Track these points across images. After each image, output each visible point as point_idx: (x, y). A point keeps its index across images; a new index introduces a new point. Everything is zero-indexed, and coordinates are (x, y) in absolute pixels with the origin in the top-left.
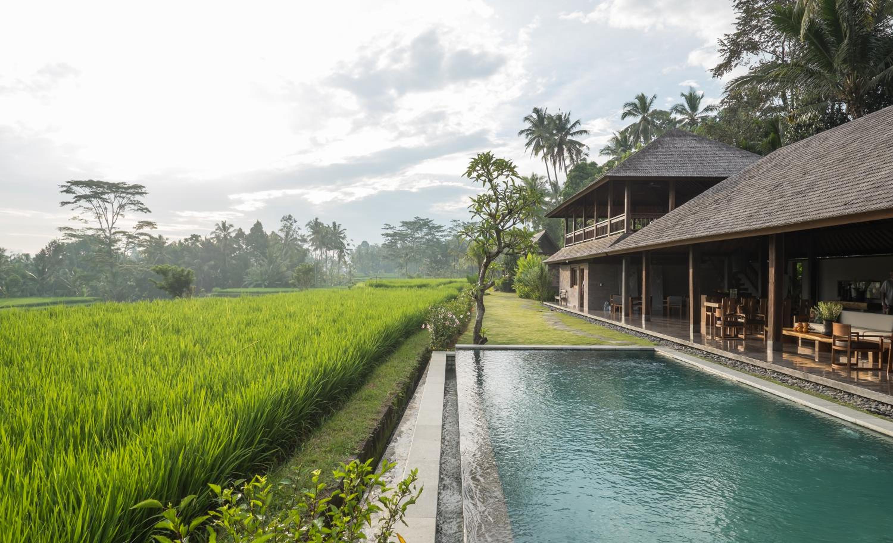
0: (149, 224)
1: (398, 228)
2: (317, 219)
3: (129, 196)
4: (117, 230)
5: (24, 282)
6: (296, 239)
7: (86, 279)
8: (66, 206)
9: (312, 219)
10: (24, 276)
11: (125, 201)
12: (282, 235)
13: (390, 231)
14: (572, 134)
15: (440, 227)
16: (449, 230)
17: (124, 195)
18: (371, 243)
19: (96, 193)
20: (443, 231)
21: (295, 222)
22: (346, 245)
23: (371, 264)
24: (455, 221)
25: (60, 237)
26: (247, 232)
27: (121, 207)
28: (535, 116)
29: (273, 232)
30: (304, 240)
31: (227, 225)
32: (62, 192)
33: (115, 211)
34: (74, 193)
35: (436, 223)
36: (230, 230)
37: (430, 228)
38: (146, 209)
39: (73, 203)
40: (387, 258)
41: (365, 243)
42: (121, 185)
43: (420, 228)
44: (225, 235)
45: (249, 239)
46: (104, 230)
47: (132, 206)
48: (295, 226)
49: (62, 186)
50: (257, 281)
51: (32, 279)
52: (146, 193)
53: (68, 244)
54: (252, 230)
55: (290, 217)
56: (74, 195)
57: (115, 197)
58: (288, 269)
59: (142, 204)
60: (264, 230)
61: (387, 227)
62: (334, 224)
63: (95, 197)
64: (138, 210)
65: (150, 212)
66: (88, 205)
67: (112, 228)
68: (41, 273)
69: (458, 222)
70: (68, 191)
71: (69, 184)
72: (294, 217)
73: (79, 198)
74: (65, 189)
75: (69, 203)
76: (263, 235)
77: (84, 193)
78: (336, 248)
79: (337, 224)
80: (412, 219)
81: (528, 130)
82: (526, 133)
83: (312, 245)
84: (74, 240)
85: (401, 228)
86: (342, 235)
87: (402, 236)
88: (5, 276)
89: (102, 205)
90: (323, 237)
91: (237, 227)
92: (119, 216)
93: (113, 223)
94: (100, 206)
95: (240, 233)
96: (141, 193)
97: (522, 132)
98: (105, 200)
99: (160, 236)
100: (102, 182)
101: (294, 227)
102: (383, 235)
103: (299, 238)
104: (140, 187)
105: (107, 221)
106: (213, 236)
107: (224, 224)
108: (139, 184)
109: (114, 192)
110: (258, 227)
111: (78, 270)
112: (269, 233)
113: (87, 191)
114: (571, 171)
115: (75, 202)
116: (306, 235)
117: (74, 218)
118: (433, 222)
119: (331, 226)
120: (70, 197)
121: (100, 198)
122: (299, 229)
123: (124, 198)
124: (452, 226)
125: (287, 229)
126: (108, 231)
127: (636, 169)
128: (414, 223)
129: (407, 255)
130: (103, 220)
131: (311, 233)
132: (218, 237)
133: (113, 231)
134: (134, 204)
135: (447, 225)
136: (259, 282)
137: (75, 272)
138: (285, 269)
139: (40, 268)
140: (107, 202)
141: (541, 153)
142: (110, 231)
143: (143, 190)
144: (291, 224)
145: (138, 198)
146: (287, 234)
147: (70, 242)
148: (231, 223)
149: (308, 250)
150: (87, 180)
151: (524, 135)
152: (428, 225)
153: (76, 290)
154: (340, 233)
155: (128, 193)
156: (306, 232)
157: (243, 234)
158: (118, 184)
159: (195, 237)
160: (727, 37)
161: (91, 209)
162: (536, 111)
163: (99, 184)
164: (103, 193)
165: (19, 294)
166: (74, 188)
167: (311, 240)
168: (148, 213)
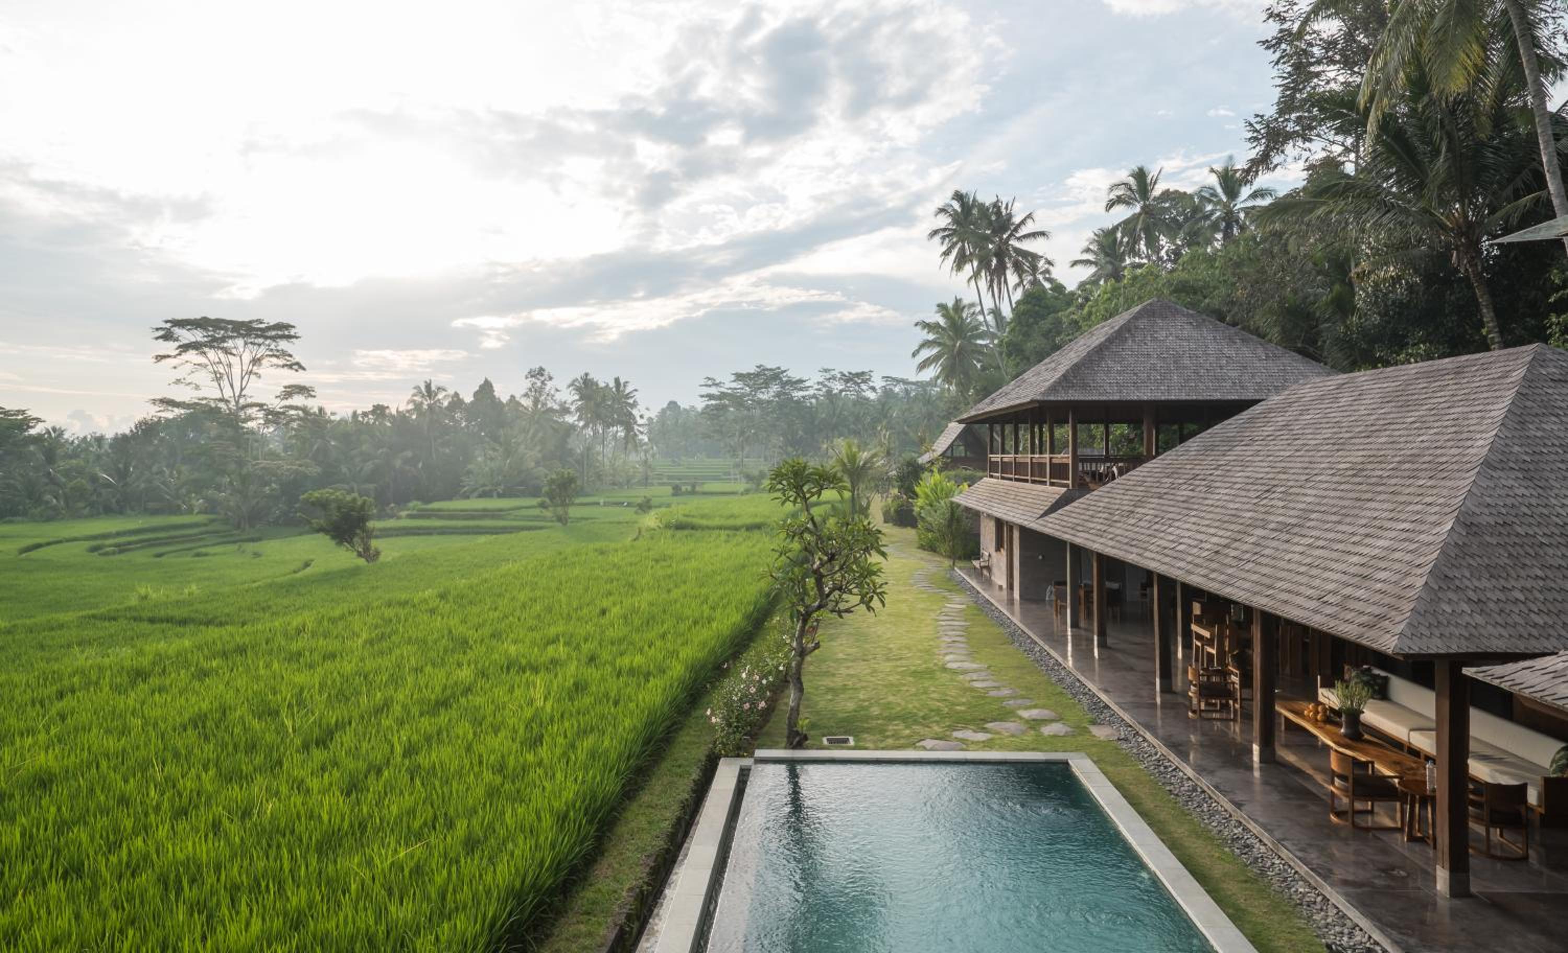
0: (302, 390)
1: (728, 385)
2: (587, 375)
3: (268, 342)
4: (249, 401)
5: (95, 490)
6: (551, 410)
7: (198, 486)
8: (164, 361)
9: (578, 375)
10: (94, 479)
11: (262, 351)
12: (527, 403)
13: (714, 391)
14: (1019, 239)
15: (801, 381)
16: (816, 387)
17: (260, 340)
18: (684, 404)
19: (214, 339)
20: (807, 388)
21: (551, 378)
22: (638, 418)
23: (683, 443)
24: (826, 371)
25: (151, 412)
26: (468, 398)
27: (256, 361)
28: (957, 206)
29: (513, 397)
30: (565, 410)
31: (433, 388)
32: (157, 338)
33: (245, 368)
34: (177, 340)
35: (794, 374)
36: (440, 396)
37: (784, 384)
38: (297, 364)
39: (175, 357)
40: (709, 437)
41: (673, 405)
42: (255, 325)
43: (766, 384)
44: (429, 405)
45: (471, 411)
46: (227, 402)
47: (274, 360)
48: (549, 384)
49: (157, 329)
50: (484, 485)
51: (108, 485)
52: (297, 338)
53: (167, 420)
54: (476, 394)
55: (541, 371)
56: (177, 344)
57: (246, 343)
58: (538, 463)
59: (290, 356)
60: (496, 394)
61: (710, 383)
62: (617, 381)
63: (211, 347)
64: (284, 366)
65: (304, 369)
66: (201, 360)
67: (240, 396)
68: (122, 475)
69: (833, 373)
70: (168, 336)
71: (168, 325)
72: (548, 370)
73: (185, 348)
74: (161, 333)
75: (169, 356)
76: (496, 404)
77: (193, 340)
78: (620, 422)
79: (622, 381)
80: (753, 370)
81: (945, 230)
82: (941, 234)
83: (580, 419)
84: (178, 411)
85: (734, 385)
86: (631, 401)
87: (736, 399)
88: (63, 480)
89: (223, 360)
90: (598, 405)
91: (451, 392)
92: (252, 377)
93: (242, 390)
94: (220, 362)
95: (457, 401)
96: (289, 337)
97: (935, 232)
98: (227, 352)
99: (321, 410)
100: (223, 321)
101: (547, 388)
102: (702, 396)
103: (556, 407)
104: (288, 327)
105: (232, 386)
106: (411, 406)
107: (428, 386)
108: (285, 321)
109: (243, 336)
110: (487, 387)
111: (184, 468)
112: (505, 399)
113: (198, 336)
114: (1018, 303)
115: (180, 354)
116: (570, 401)
117: (178, 381)
118: (789, 373)
119: (612, 384)
120: (170, 347)
121: (219, 348)
122: (557, 390)
123: (259, 345)
124: (821, 380)
125: (536, 393)
126: (233, 403)
127: (1085, 386)
128: (757, 375)
129: (742, 433)
130: (225, 383)
131: (577, 397)
132: (418, 406)
133: (242, 401)
134: (277, 357)
135: (813, 378)
136: (487, 488)
137: (179, 473)
138: (533, 464)
139: (121, 466)
140: (231, 354)
141: (968, 269)
142: (237, 402)
143: (292, 332)
144: (543, 383)
145: (283, 345)
146: (536, 402)
147: (170, 415)
148: (441, 385)
149: (573, 427)
150: (198, 317)
151: (937, 239)
152: (780, 379)
153: (179, 502)
154: (628, 396)
155: (266, 338)
156: (569, 397)
157: (461, 402)
158: (250, 322)
159: (379, 410)
160: (1259, 119)
161: (206, 366)
162: (958, 196)
163: (218, 324)
164: (223, 339)
165: (86, 511)
166: (177, 331)
167: (578, 409)
168: (301, 371)
